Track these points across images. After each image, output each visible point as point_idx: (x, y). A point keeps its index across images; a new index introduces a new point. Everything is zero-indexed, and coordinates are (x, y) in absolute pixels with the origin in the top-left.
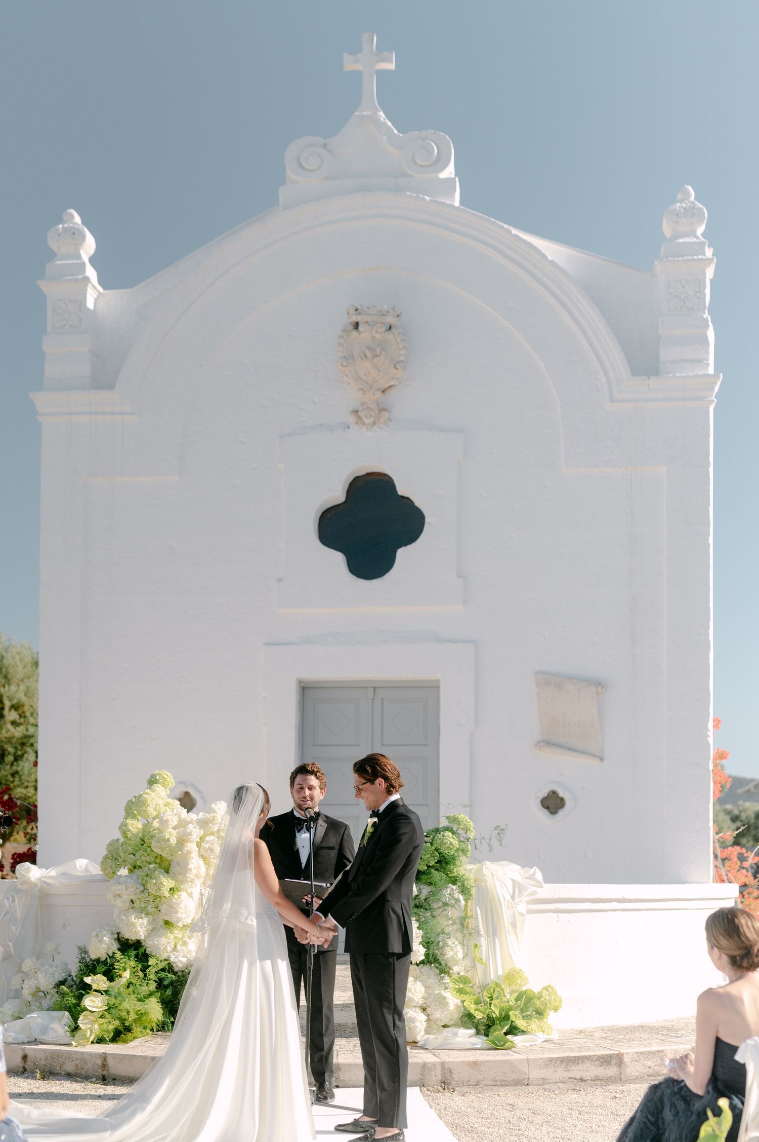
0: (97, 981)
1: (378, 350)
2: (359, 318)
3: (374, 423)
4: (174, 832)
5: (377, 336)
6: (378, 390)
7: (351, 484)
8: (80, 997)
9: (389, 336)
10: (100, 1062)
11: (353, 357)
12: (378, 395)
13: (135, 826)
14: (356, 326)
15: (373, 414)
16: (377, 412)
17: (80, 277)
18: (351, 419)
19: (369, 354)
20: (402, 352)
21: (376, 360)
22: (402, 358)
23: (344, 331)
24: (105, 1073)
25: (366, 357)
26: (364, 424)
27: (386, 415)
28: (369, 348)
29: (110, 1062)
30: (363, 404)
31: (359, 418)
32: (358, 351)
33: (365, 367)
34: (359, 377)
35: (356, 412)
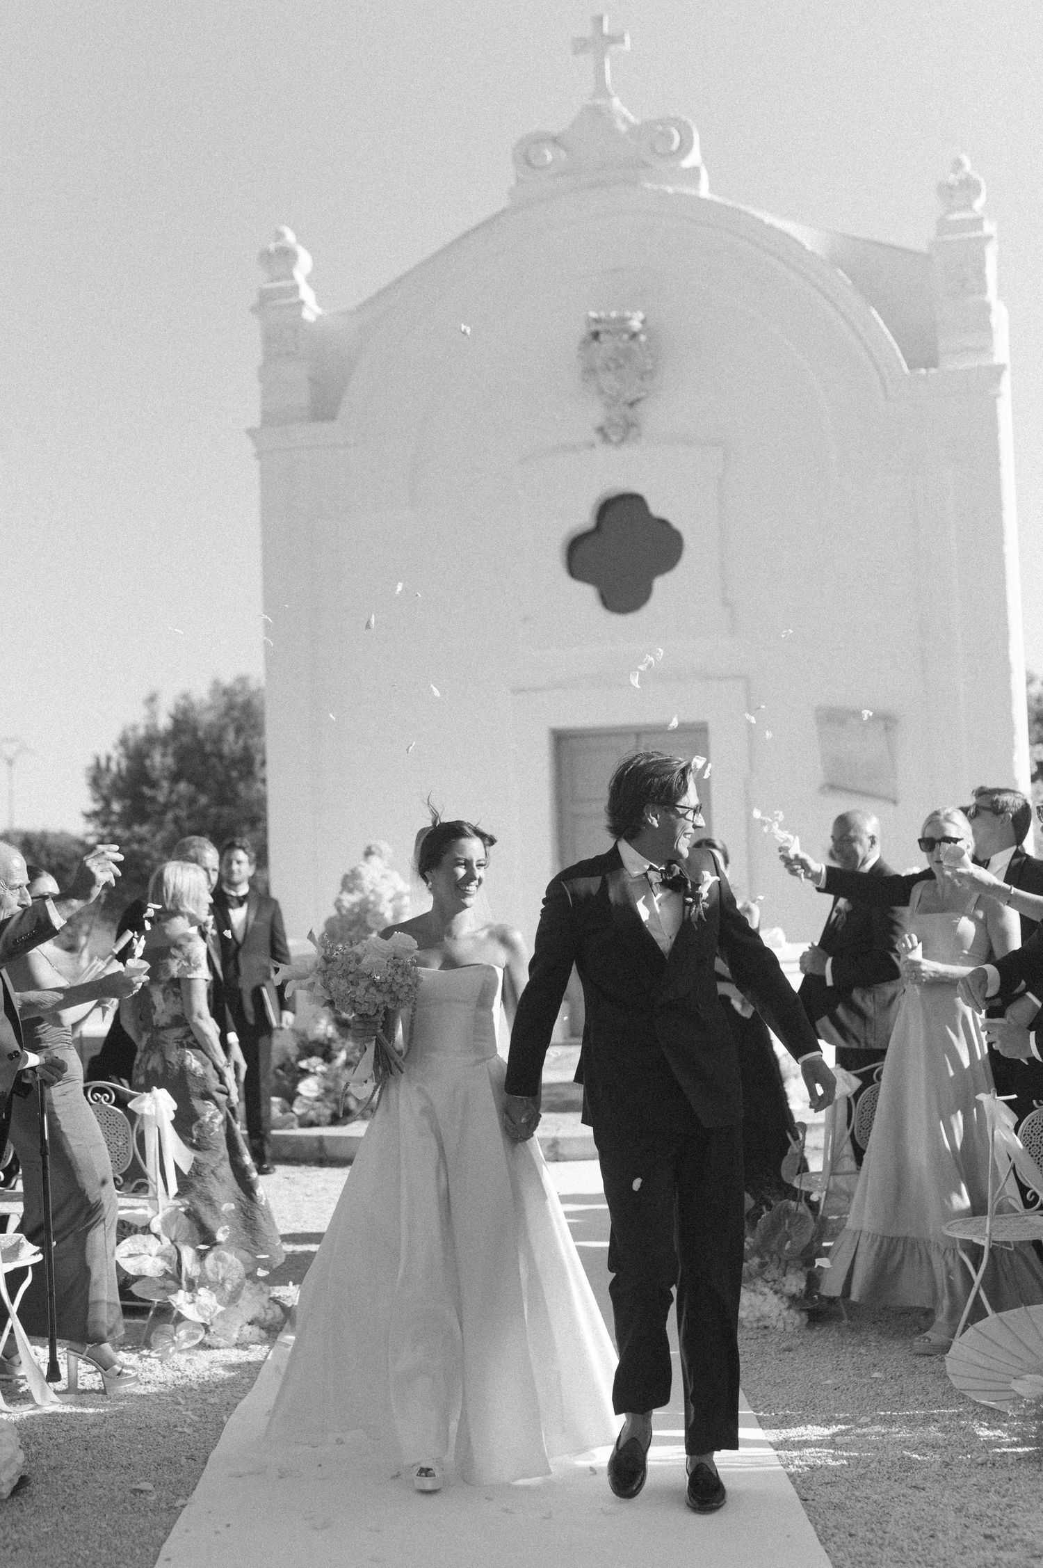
0: (315, 1064)
1: (622, 361)
2: (599, 327)
3: (623, 440)
4: (390, 906)
5: (620, 346)
6: (624, 404)
7: (600, 507)
8: (296, 1082)
10: (316, 1145)
11: (595, 370)
12: (625, 409)
13: (349, 899)
14: (596, 335)
15: (618, 431)
16: (624, 428)
17: (291, 301)
18: (597, 438)
19: (612, 365)
20: (649, 361)
21: (620, 372)
22: (649, 367)
23: (583, 341)
24: (321, 1156)
25: (609, 369)
26: (611, 442)
27: (634, 431)
28: (611, 359)
29: (327, 1144)
30: (609, 420)
31: (605, 435)
32: (598, 363)
33: (608, 380)
34: (601, 392)
35: (601, 430)
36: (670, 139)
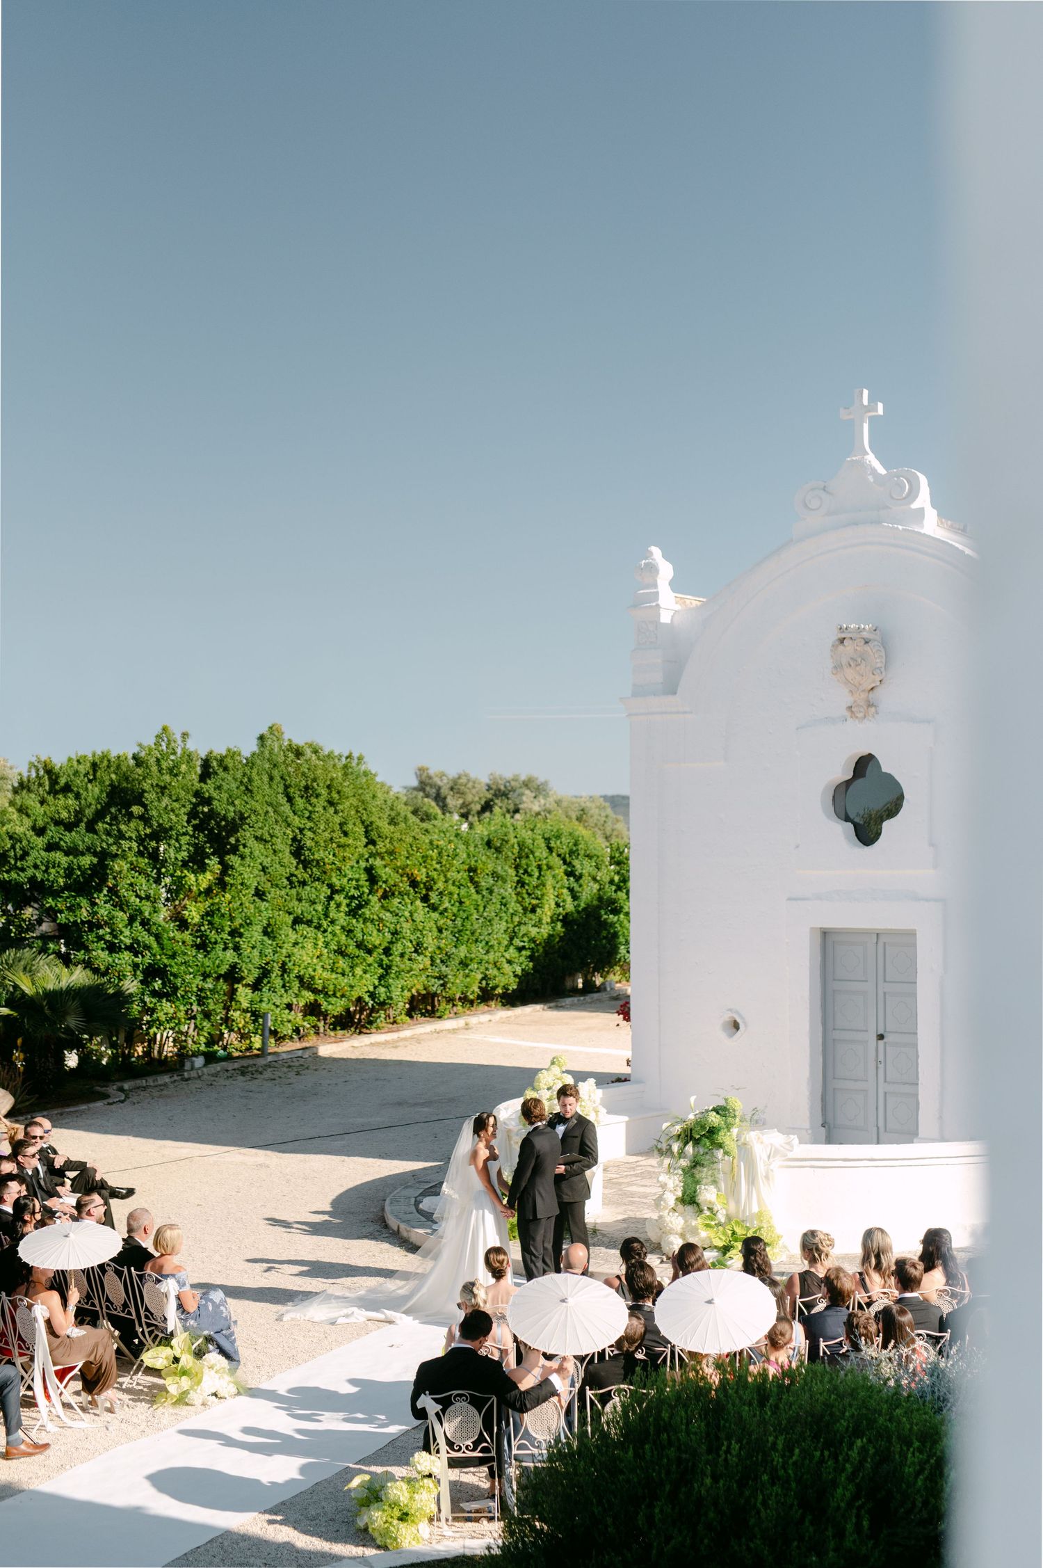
1: (859, 660)
2: (843, 635)
3: (865, 716)
5: (858, 648)
6: (864, 691)
7: (857, 763)
9: (867, 648)
11: (841, 666)
12: (864, 696)
14: (842, 641)
15: (862, 710)
16: (865, 707)
17: (654, 604)
18: (848, 714)
19: (852, 663)
20: (878, 660)
21: (858, 668)
22: (879, 665)
23: (833, 646)
25: (850, 665)
26: (857, 717)
27: (873, 710)
28: (852, 658)
30: (855, 702)
31: (852, 712)
32: (844, 661)
33: (850, 673)
34: (847, 682)
35: (850, 708)
36: (903, 488)
